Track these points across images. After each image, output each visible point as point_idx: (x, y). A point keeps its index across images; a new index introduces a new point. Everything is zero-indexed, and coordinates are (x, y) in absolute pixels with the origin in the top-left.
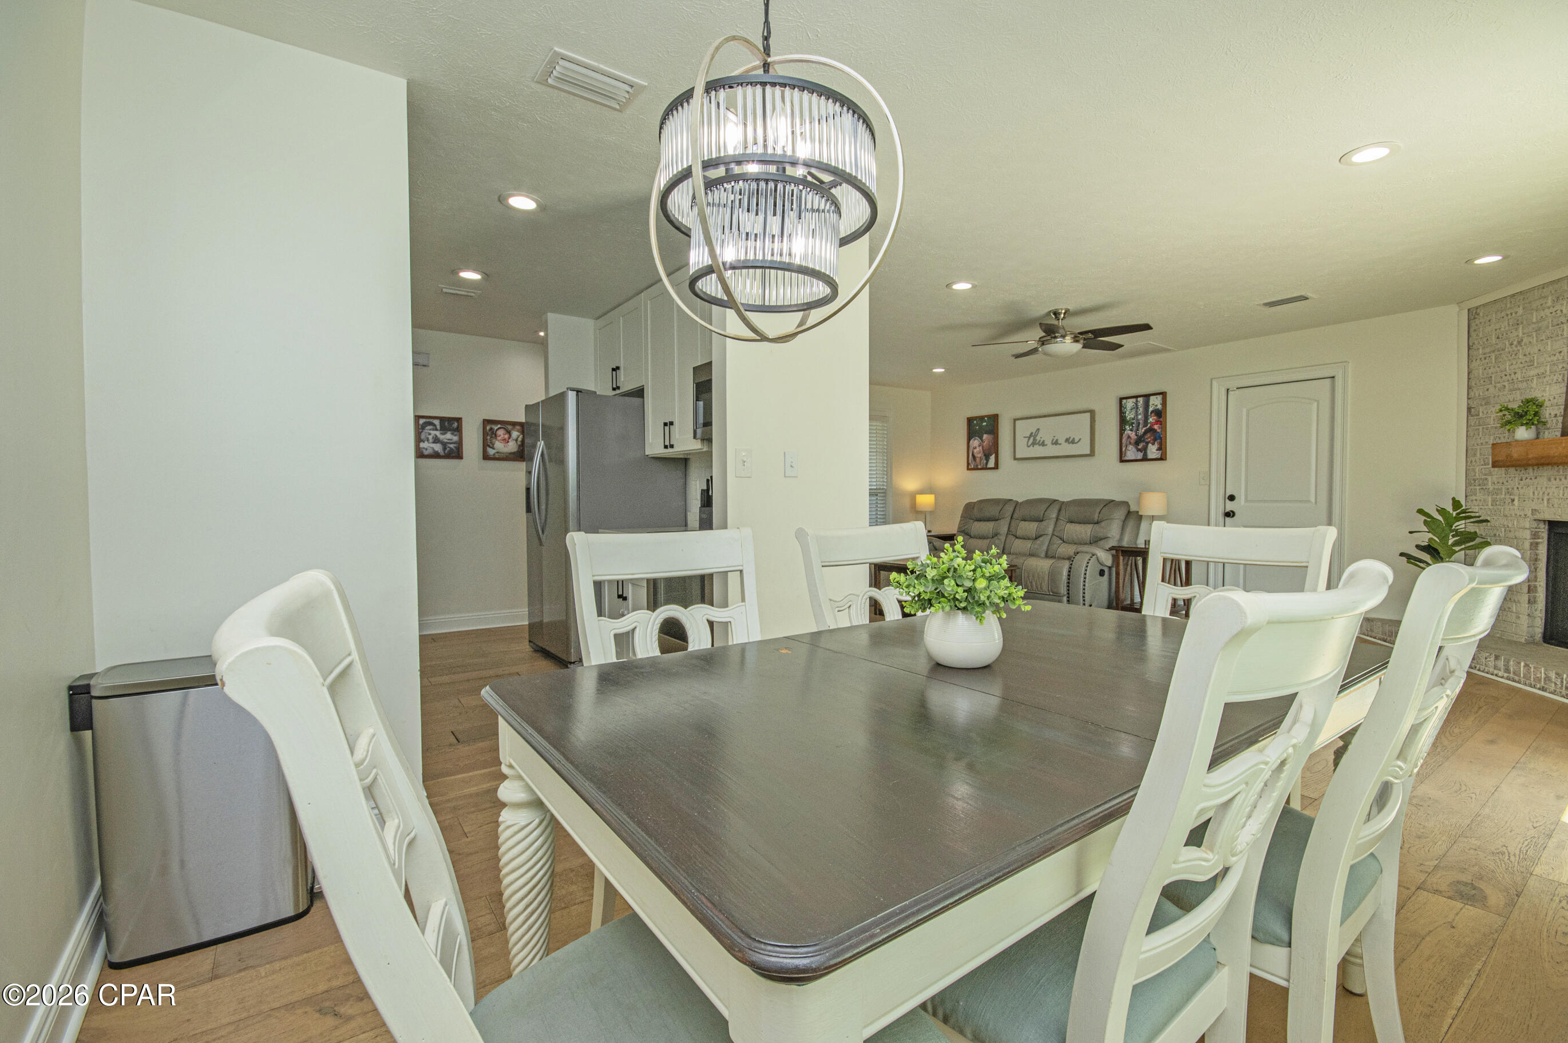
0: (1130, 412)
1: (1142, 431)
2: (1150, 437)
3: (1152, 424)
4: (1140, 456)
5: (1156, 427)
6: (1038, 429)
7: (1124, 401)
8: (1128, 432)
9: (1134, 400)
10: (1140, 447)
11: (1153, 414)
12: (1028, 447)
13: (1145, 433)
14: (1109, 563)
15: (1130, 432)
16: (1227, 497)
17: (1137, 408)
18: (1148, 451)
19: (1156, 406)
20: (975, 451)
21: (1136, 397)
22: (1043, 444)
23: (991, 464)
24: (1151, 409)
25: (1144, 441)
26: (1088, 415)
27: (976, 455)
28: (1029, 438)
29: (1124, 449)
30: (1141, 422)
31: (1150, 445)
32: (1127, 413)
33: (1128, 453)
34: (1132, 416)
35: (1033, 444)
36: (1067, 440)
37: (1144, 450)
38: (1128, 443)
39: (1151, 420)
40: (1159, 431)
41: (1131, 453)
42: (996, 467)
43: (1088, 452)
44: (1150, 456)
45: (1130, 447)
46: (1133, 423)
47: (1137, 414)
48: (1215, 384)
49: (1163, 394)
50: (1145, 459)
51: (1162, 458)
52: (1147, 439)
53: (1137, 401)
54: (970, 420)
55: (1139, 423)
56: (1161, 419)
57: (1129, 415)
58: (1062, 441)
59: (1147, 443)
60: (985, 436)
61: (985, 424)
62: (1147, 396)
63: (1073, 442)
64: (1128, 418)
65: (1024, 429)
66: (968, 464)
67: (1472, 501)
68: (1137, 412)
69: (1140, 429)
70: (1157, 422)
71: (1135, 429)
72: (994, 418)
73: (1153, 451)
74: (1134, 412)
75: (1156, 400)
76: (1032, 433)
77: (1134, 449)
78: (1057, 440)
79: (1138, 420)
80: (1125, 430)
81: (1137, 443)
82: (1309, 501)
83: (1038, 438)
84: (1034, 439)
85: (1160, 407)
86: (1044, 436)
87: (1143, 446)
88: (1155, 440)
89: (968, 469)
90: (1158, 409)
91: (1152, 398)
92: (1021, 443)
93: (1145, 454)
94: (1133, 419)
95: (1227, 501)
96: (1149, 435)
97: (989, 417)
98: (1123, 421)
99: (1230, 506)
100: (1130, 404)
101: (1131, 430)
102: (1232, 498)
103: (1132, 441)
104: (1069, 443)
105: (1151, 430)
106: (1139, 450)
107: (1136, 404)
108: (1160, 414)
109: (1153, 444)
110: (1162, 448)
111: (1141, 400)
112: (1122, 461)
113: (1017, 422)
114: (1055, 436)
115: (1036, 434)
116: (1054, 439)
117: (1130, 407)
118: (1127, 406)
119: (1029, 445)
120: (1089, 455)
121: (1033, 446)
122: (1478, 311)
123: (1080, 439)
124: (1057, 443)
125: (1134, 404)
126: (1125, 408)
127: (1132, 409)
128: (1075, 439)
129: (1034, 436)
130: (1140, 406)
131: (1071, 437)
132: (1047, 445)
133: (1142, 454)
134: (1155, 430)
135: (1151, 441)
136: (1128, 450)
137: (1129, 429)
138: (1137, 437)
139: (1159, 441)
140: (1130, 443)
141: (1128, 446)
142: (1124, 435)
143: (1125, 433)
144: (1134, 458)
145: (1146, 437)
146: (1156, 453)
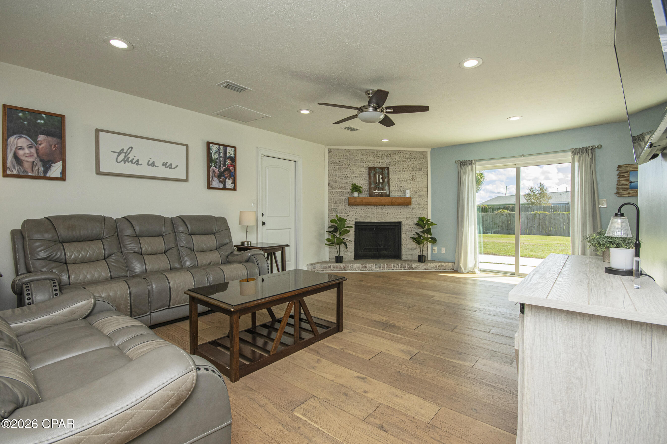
0: (215, 154)
1: (222, 169)
2: (227, 174)
3: (229, 166)
4: (221, 186)
5: (231, 168)
6: (132, 148)
7: (211, 145)
8: (213, 168)
9: (217, 146)
10: (221, 180)
11: (229, 159)
13: (225, 170)
15: (215, 168)
16: (262, 214)
17: (220, 152)
18: (226, 184)
19: (231, 154)
20: (21, 152)
21: (219, 145)
22: (138, 163)
23: (54, 174)
24: (228, 156)
25: (224, 176)
26: (183, 147)
27: (23, 158)
28: (119, 154)
29: (211, 179)
30: (222, 162)
31: (227, 179)
32: (213, 154)
33: (214, 183)
34: (216, 157)
35: (125, 161)
36: (164, 164)
37: (224, 182)
38: (214, 176)
39: (228, 163)
40: (233, 171)
41: (215, 183)
42: (63, 178)
44: (228, 187)
45: (215, 179)
46: (217, 162)
47: (219, 157)
48: (258, 150)
50: (224, 188)
51: (234, 189)
52: (226, 175)
53: (219, 147)
54: (9, 110)
55: (221, 163)
56: (234, 164)
57: (215, 157)
58: (158, 163)
59: (226, 178)
60: (41, 137)
61: (40, 121)
62: (226, 146)
63: (170, 167)
64: (213, 158)
66: (5, 168)
68: (219, 155)
69: (221, 167)
70: (231, 165)
71: (218, 166)
72: (58, 118)
73: (229, 183)
74: (217, 154)
75: (231, 150)
76: (122, 149)
77: (217, 180)
78: (153, 162)
79: (220, 161)
80: (211, 166)
81: (219, 177)
82: (288, 216)
83: (131, 156)
84: (127, 157)
85: (233, 155)
86: (139, 156)
87: (223, 179)
88: (230, 177)
89: (6, 174)
90: (232, 157)
91: (228, 148)
92: (110, 156)
93: (225, 185)
94: (217, 159)
95: (262, 216)
97: (49, 114)
98: (210, 159)
99: (263, 219)
100: (214, 148)
101: (216, 167)
104: (166, 167)
105: (227, 169)
106: (220, 182)
108: (233, 160)
109: (229, 179)
110: (234, 182)
111: (222, 147)
112: (209, 187)
113: (102, 133)
114: (150, 158)
115: (128, 152)
116: (149, 161)
117: (214, 150)
118: (212, 149)
119: (119, 161)
120: (186, 180)
121: (125, 163)
122: (331, 150)
123: (177, 166)
124: (153, 164)
125: (217, 149)
126: (212, 150)
127: (215, 153)
128: (171, 164)
129: (125, 153)
130: (221, 152)
131: (167, 163)
132: (141, 164)
133: (223, 185)
134: (230, 170)
135: (227, 177)
136: (213, 180)
137: (214, 165)
138: (219, 172)
139: (232, 177)
140: (215, 175)
141: (213, 178)
142: (211, 170)
143: (211, 168)
144: (217, 187)
145: (225, 174)
146: (230, 185)
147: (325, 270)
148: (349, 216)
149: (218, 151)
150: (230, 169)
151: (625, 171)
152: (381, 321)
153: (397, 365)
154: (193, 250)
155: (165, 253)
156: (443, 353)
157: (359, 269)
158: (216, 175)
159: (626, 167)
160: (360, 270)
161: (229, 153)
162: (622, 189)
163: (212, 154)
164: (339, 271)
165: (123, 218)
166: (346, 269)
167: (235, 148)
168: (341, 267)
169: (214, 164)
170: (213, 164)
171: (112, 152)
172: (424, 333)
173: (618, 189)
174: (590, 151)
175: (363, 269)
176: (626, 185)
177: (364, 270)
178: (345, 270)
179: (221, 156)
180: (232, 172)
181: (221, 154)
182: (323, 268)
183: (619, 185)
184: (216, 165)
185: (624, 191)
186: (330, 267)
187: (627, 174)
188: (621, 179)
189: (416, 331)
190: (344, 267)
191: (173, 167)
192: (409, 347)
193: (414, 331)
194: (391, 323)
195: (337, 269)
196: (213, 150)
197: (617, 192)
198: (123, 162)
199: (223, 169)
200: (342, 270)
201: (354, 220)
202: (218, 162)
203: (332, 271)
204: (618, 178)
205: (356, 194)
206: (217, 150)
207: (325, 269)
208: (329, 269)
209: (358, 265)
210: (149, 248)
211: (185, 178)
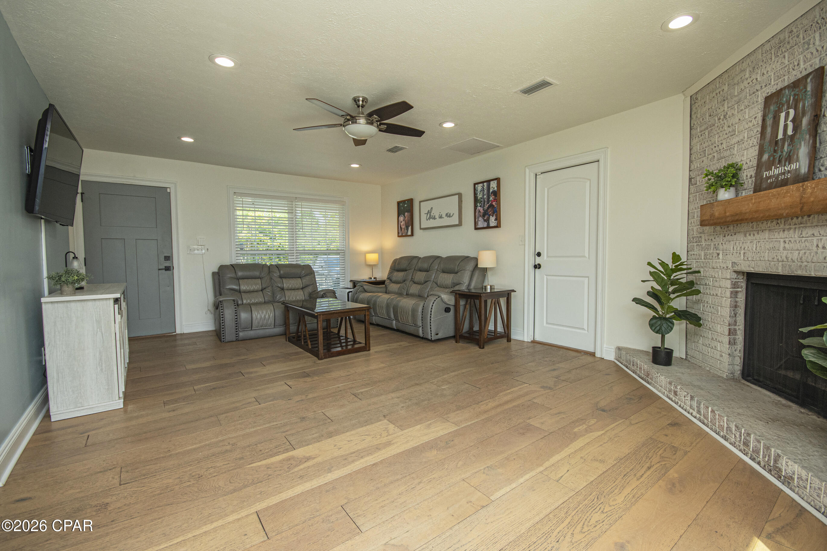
0: (480, 194)
1: (486, 207)
3: (492, 202)
5: (494, 203)
6: (432, 208)
7: (477, 186)
8: (479, 208)
9: (481, 185)
10: (485, 218)
11: (492, 194)
12: (427, 220)
13: (488, 208)
14: (452, 302)
15: (480, 208)
16: (536, 254)
17: (484, 190)
18: (490, 221)
19: (494, 188)
20: (402, 224)
21: (483, 182)
22: (435, 218)
23: (409, 233)
24: (491, 191)
25: (487, 214)
26: (457, 196)
27: (402, 227)
28: (427, 214)
29: (477, 220)
31: (491, 216)
32: (478, 194)
33: (479, 223)
34: (481, 196)
35: (430, 218)
36: (446, 215)
37: (488, 221)
38: (479, 215)
39: (491, 198)
40: (496, 206)
41: (481, 224)
42: (412, 235)
43: (458, 223)
44: (491, 225)
45: (481, 218)
46: (481, 201)
47: (483, 195)
48: (527, 170)
49: (498, 180)
50: (488, 227)
52: (489, 212)
53: (483, 185)
54: (399, 203)
56: (497, 198)
57: (480, 196)
58: (444, 216)
59: (489, 215)
60: (406, 213)
61: (406, 205)
62: (489, 182)
64: (479, 198)
65: (426, 207)
66: (398, 233)
67: (691, 255)
68: (483, 193)
70: (495, 200)
71: (482, 205)
72: (411, 201)
73: (493, 221)
75: (494, 184)
76: (429, 211)
77: (482, 220)
79: (484, 199)
80: (477, 206)
81: (484, 216)
82: (584, 256)
83: (432, 214)
84: (430, 215)
85: (496, 189)
86: (435, 213)
87: (487, 217)
88: (494, 213)
89: (399, 236)
90: (495, 190)
91: (492, 183)
92: (424, 217)
93: (488, 224)
94: (482, 198)
95: (536, 256)
96: (490, 209)
97: (408, 200)
98: (476, 200)
99: (538, 260)
100: (479, 187)
101: (481, 206)
102: (539, 254)
103: (481, 214)
104: (448, 217)
105: (491, 206)
106: (485, 221)
107: (483, 188)
108: (496, 194)
109: (493, 216)
110: (498, 219)
111: (485, 184)
112: (476, 229)
113: (421, 203)
114: (440, 213)
115: (431, 211)
117: (479, 190)
120: (460, 225)
121: (429, 220)
122: (697, 96)
123: (453, 214)
124: (441, 217)
125: (481, 187)
126: (477, 190)
127: (481, 192)
129: (430, 213)
131: (448, 213)
134: (493, 206)
135: (491, 214)
136: (479, 221)
137: (479, 205)
138: (483, 211)
139: (496, 213)
141: (479, 218)
142: (477, 210)
143: (477, 208)
144: (482, 226)
147: (629, 366)
150: (493, 205)
160: (667, 397)
168: (644, 371)
171: (424, 214)
175: (670, 396)
178: (648, 382)
179: (485, 193)
180: (496, 208)
182: (627, 361)
186: (633, 364)
191: (451, 215)
195: (640, 374)
202: (483, 201)
205: (724, 195)
206: (481, 189)
207: (629, 363)
208: (633, 368)
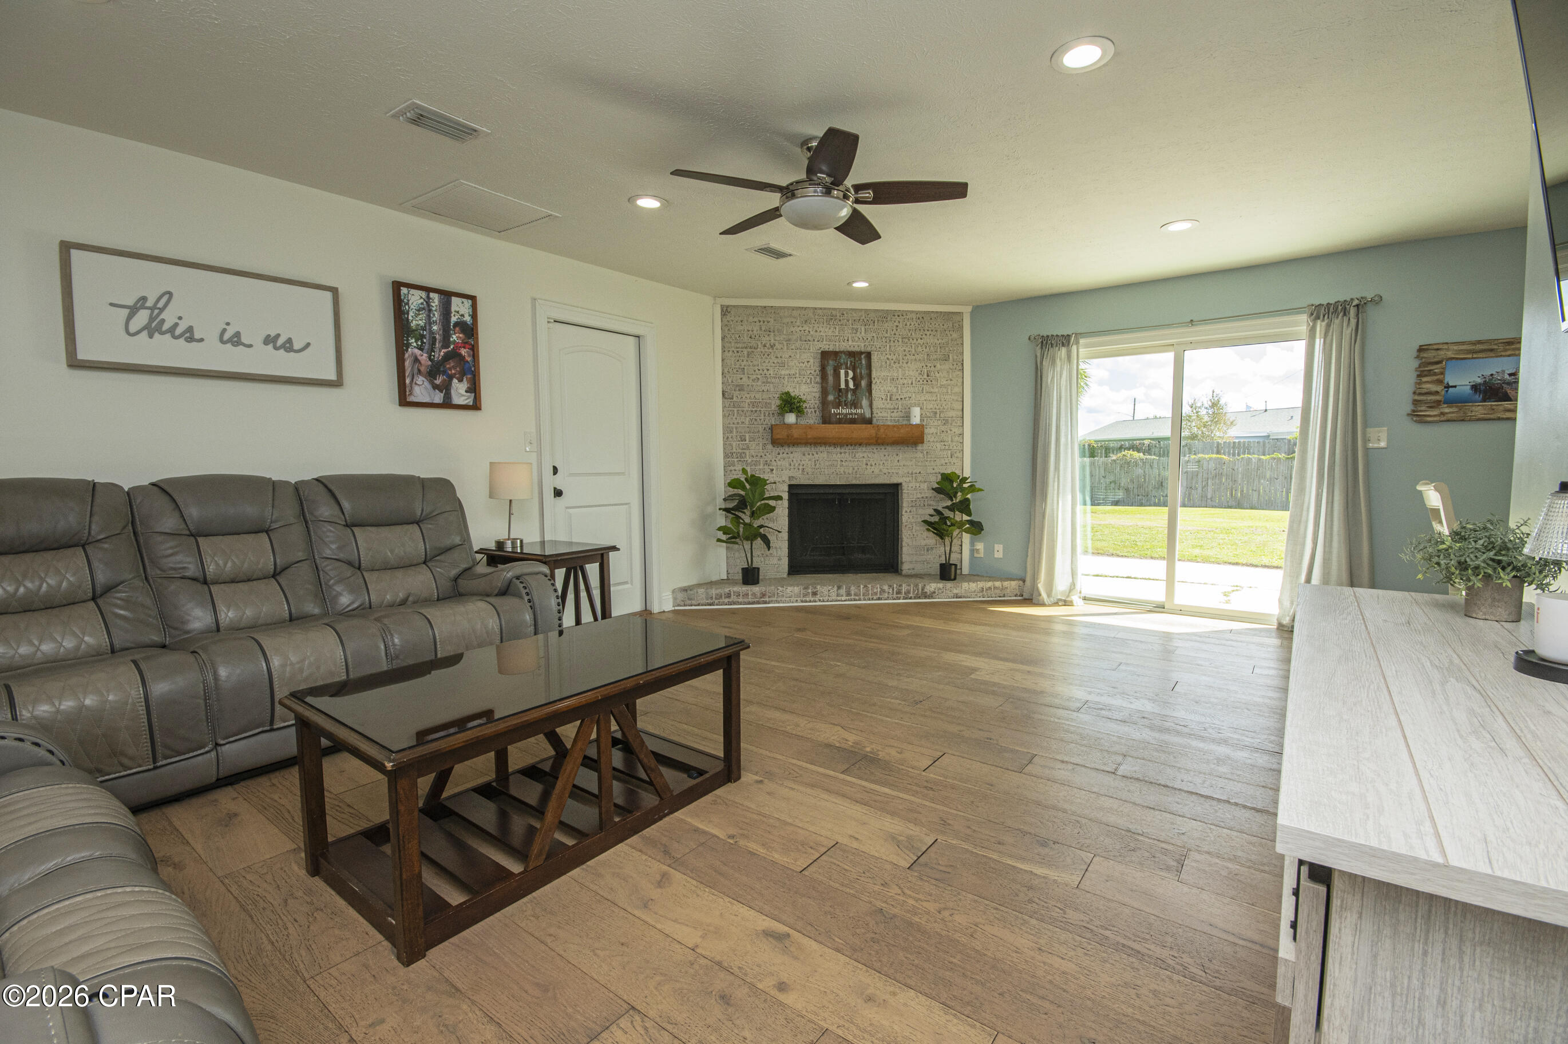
0: (417, 315)
1: (440, 354)
2: (454, 367)
3: (457, 347)
4: (438, 397)
5: (463, 352)
6: (169, 294)
7: (404, 291)
8: (413, 350)
9: (422, 294)
10: (438, 382)
11: (457, 329)
12: (133, 334)
13: (447, 357)
15: (417, 352)
16: (551, 469)
17: (430, 311)
18: (453, 392)
19: (462, 315)
21: (428, 290)
22: (189, 335)
24: (454, 319)
25: (444, 373)
26: (324, 293)
28: (133, 310)
29: (408, 381)
30: (437, 336)
31: (455, 381)
32: (411, 314)
33: (417, 390)
34: (422, 323)
35: (151, 330)
36: (270, 340)
37: (446, 388)
38: (416, 371)
39: (454, 337)
40: (469, 359)
41: (422, 390)
44: (457, 400)
45: (420, 380)
46: (423, 336)
47: (429, 322)
48: (538, 306)
49: (473, 300)
50: (447, 404)
51: (476, 406)
52: (450, 369)
53: (428, 297)
55: (434, 339)
56: (471, 341)
57: (417, 321)
58: (252, 337)
59: (451, 378)
62: (447, 295)
63: (288, 346)
64: (413, 324)
68: (429, 317)
69: (437, 350)
70: (465, 344)
71: (426, 347)
73: (460, 391)
74: (423, 315)
75: (460, 305)
76: (141, 299)
77: (427, 384)
78: (238, 334)
79: (431, 332)
80: (408, 345)
81: (432, 374)
82: (623, 473)
83: (169, 317)
84: (154, 317)
85: (468, 319)
88: (462, 373)
90: (465, 322)
91: (453, 300)
92: (99, 313)
93: (448, 396)
94: (424, 329)
95: (553, 474)
96: (452, 364)
98: (402, 327)
100: (414, 298)
101: (421, 348)
102: (555, 471)
104: (276, 348)
105: (454, 355)
106: (435, 387)
107: (427, 303)
108: (470, 331)
109: (460, 380)
110: (474, 389)
111: (436, 297)
112: (404, 402)
114: (228, 324)
115: (160, 305)
116: (224, 331)
117: (414, 304)
118: (408, 301)
119: (133, 328)
120: (337, 383)
121: (151, 336)
122: (729, 310)
123: (308, 345)
124: (236, 340)
125: (422, 300)
126: (408, 304)
127: (419, 310)
128: (289, 341)
129: (152, 309)
130: (434, 309)
131: (278, 335)
132: (202, 340)
133: (442, 395)
134: (462, 358)
135: (455, 374)
136: (416, 384)
137: (415, 344)
138: (430, 363)
139: (469, 376)
140: (419, 371)
141: (415, 376)
142: (407, 355)
143: (407, 350)
144: (427, 400)
145: (448, 366)
146: (463, 395)
147: (716, 601)
148: (774, 471)
149: (427, 307)
150: (460, 355)
151: (1436, 360)
152: (843, 746)
153: (877, 888)
154: (357, 565)
155: (275, 575)
156: (999, 843)
157: (799, 599)
158: (422, 369)
159: (1438, 349)
160: (802, 601)
161: (458, 312)
162: (1426, 403)
163: (408, 314)
164: (749, 603)
165: (153, 484)
166: (767, 599)
167: (473, 298)
168: (754, 594)
169: (416, 341)
170: (413, 340)
171: (111, 304)
172: (951, 781)
173: (1415, 402)
174: (1353, 312)
175: (808, 599)
176: (1437, 393)
177: (810, 601)
178: (765, 602)
179: (434, 319)
180: (467, 362)
181: (434, 315)
182: (712, 598)
183: (1420, 394)
184: (423, 342)
185: (1431, 407)
186: (729, 596)
187: (1438, 366)
188: (1424, 379)
189: (931, 775)
190: (763, 595)
191: (297, 346)
192: (911, 826)
193: (924, 773)
194: (868, 749)
195: (746, 600)
196: (410, 303)
197: (1414, 411)
198: (145, 333)
199: (442, 354)
200: (758, 603)
201: (787, 480)
202: (427, 336)
203: (735, 603)
204: (1418, 376)
205: (791, 418)
206: (422, 304)
207: (716, 599)
208: (727, 600)
209: (796, 589)
210: (225, 564)
211: (333, 377)
